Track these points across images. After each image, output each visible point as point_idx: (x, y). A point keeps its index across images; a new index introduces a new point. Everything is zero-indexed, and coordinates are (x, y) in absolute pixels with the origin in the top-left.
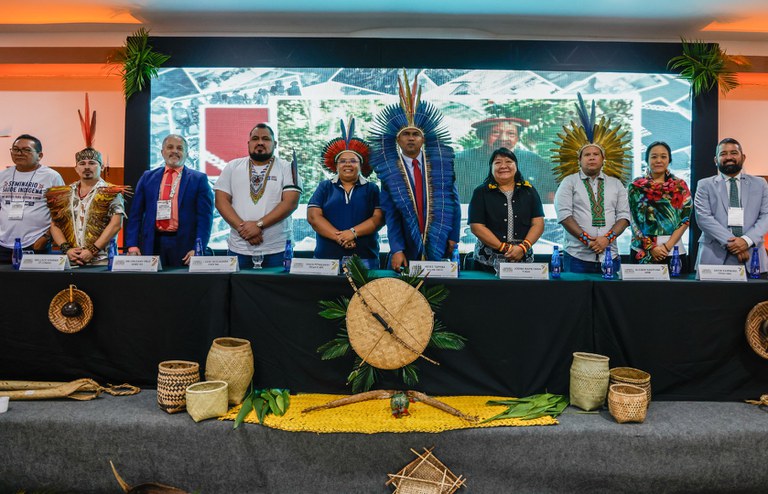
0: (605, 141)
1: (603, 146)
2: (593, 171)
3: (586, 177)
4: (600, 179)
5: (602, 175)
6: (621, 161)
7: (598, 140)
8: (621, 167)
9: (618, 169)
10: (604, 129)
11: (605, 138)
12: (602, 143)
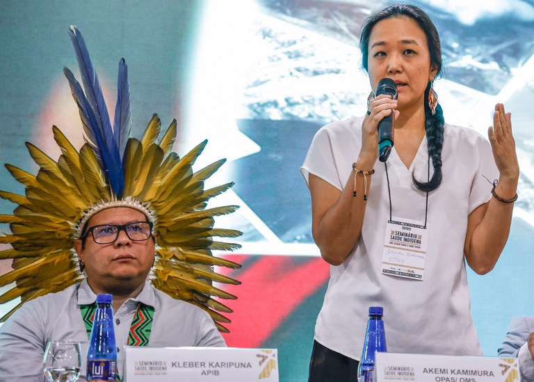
0: (162, 191)
1: (155, 205)
2: (127, 278)
3: (93, 298)
4: (142, 306)
5: (147, 294)
6: (206, 246)
7: (138, 187)
8: (208, 263)
9: (199, 269)
10: (159, 151)
11: (158, 182)
12: (151, 195)
